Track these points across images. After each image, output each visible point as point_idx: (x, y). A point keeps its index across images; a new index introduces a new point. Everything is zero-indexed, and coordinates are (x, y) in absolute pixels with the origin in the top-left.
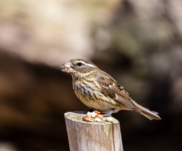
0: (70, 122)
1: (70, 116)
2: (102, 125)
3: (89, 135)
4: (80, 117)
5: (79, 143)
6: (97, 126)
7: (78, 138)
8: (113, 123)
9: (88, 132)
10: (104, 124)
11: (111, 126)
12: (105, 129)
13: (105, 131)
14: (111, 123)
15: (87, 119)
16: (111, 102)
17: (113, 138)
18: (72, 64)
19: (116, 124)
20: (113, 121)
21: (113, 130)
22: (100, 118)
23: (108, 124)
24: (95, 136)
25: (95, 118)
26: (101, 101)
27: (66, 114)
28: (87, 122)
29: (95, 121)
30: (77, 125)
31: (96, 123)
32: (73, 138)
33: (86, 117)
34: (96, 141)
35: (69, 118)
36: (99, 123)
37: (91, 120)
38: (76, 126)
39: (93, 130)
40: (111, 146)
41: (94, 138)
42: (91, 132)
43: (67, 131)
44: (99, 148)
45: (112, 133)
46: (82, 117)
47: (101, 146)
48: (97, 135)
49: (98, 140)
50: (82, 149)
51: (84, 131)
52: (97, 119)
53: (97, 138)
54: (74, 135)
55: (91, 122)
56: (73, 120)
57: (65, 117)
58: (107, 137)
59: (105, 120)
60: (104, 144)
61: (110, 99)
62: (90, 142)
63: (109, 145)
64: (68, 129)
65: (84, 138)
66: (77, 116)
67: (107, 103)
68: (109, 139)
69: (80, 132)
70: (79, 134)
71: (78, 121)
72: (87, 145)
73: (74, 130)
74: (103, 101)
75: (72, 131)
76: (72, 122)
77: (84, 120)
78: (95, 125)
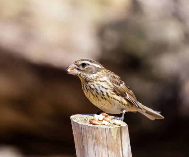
0: (77, 125)
1: (77, 119)
2: (110, 128)
3: (95, 138)
4: (87, 120)
5: (85, 148)
6: (105, 129)
7: (85, 141)
8: (121, 126)
9: (95, 136)
10: (112, 127)
11: (119, 129)
12: (112, 133)
13: (113, 135)
14: (119, 126)
15: (94, 122)
16: (122, 101)
17: (121, 142)
18: (76, 65)
19: (124, 127)
20: (121, 124)
21: (121, 133)
22: (108, 121)
23: (116, 128)
24: (103, 140)
25: (102, 121)
26: (113, 100)
27: (72, 117)
28: (94, 126)
29: (102, 125)
30: (84, 129)
31: (103, 126)
32: (79, 142)
33: (93, 120)
34: (103, 145)
35: (75, 121)
36: (107, 126)
37: (98, 124)
38: (82, 129)
39: (101, 134)
40: (119, 150)
41: (102, 142)
42: (98, 135)
43: (73, 135)
44: (107, 152)
45: (120, 136)
46: (89, 120)
47: (108, 150)
48: (104, 138)
49: (105, 143)
50: (89, 153)
51: (90, 135)
52: (104, 122)
53: (105, 142)
54: (80, 138)
55: (99, 125)
56: (79, 123)
57: (72, 120)
58: (115, 140)
59: (113, 123)
60: (112, 149)
61: (121, 97)
62: (98, 146)
63: (117, 149)
64: (74, 133)
65: (91, 142)
66: (83, 119)
67: (118, 102)
68: (117, 142)
69: (87, 136)
70: (85, 138)
71: (85, 124)
72: (94, 149)
73: (81, 134)
74: (115, 100)
75: (78, 134)
76: (79, 125)
77: (91, 123)
78: (103, 128)
